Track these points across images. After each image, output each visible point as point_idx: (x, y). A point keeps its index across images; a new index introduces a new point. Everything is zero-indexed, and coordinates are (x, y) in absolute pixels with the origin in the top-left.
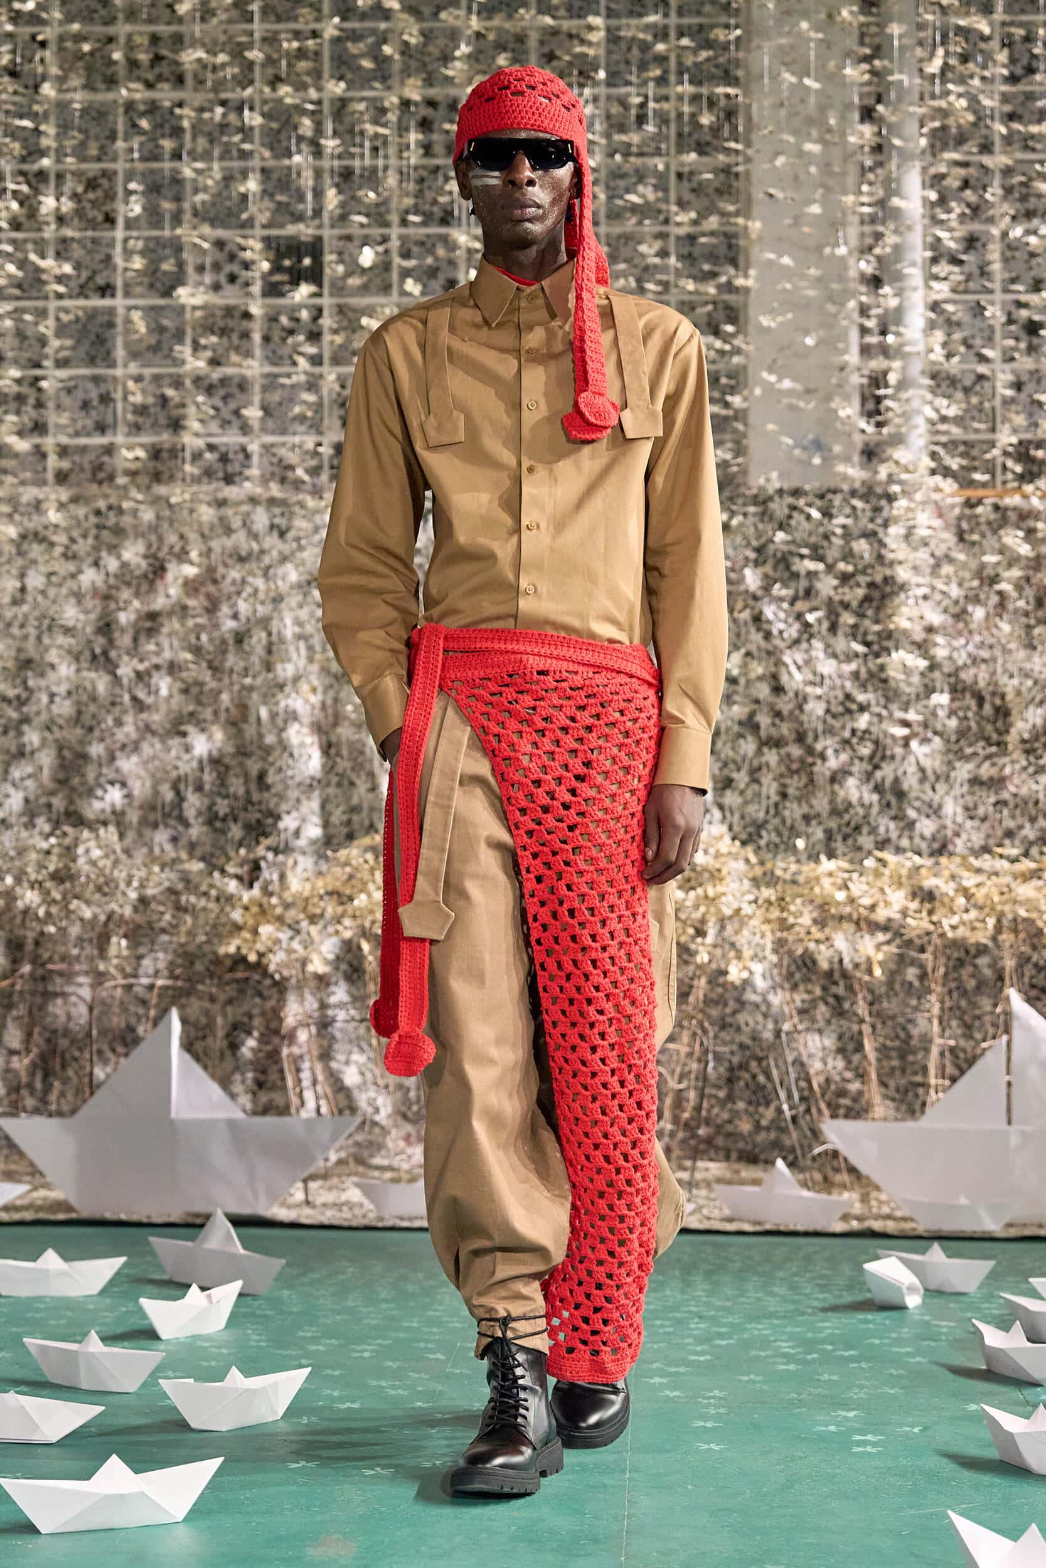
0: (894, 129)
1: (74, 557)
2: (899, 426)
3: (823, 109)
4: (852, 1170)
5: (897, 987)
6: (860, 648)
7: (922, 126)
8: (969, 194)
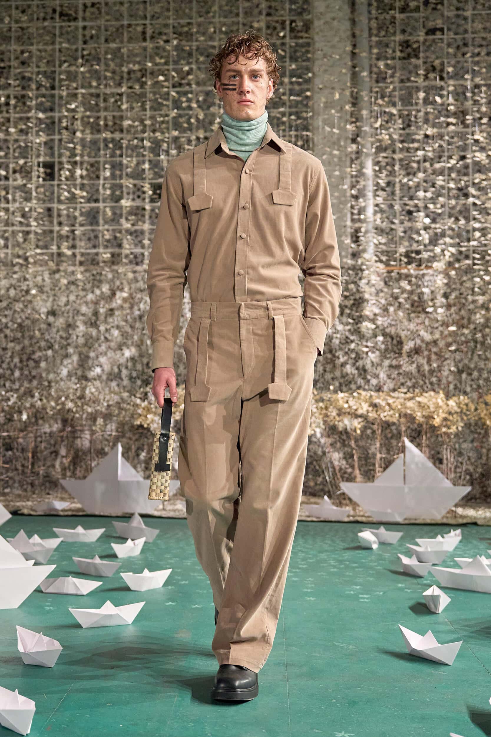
0: (363, 146)
1: (85, 290)
3: (339, 139)
4: (350, 499)
5: (364, 436)
6: (351, 321)
7: (372, 145)
8: (389, 168)
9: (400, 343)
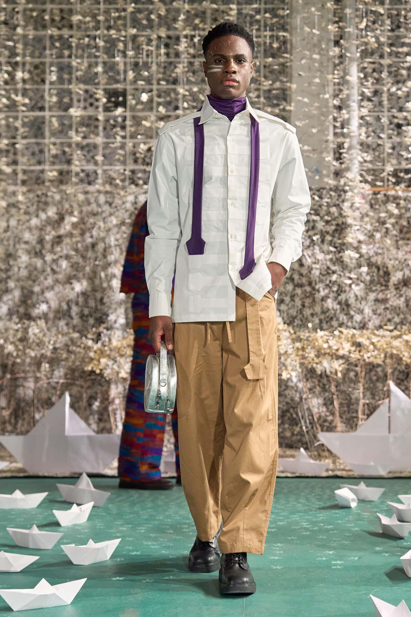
0: (347, 49)
1: (29, 213)
2: (348, 164)
3: (320, 41)
4: (329, 451)
5: (347, 379)
6: (333, 249)
7: (357, 48)
8: (375, 75)
9: (387, 274)
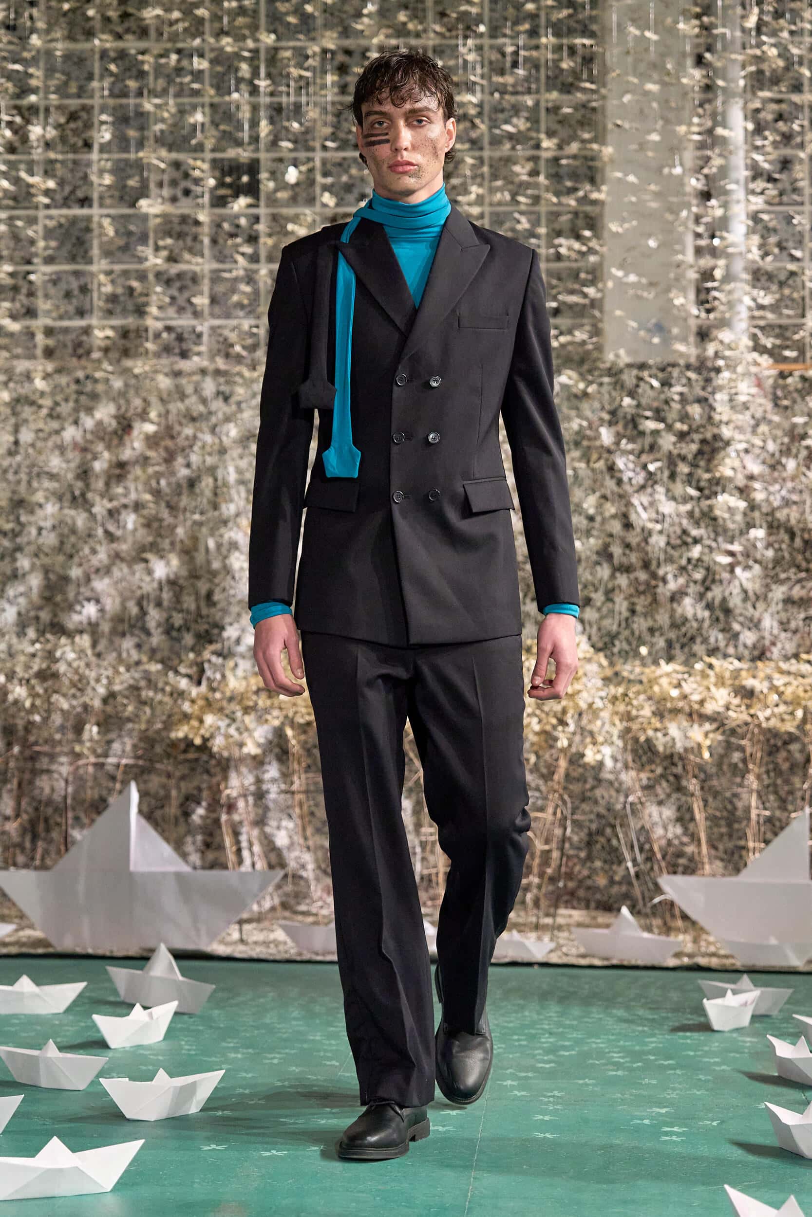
0: (719, 73)
1: (58, 417)
2: (723, 312)
4: (686, 918)
5: (725, 767)
6: (694, 493)
7: (741, 70)
8: (780, 125)
